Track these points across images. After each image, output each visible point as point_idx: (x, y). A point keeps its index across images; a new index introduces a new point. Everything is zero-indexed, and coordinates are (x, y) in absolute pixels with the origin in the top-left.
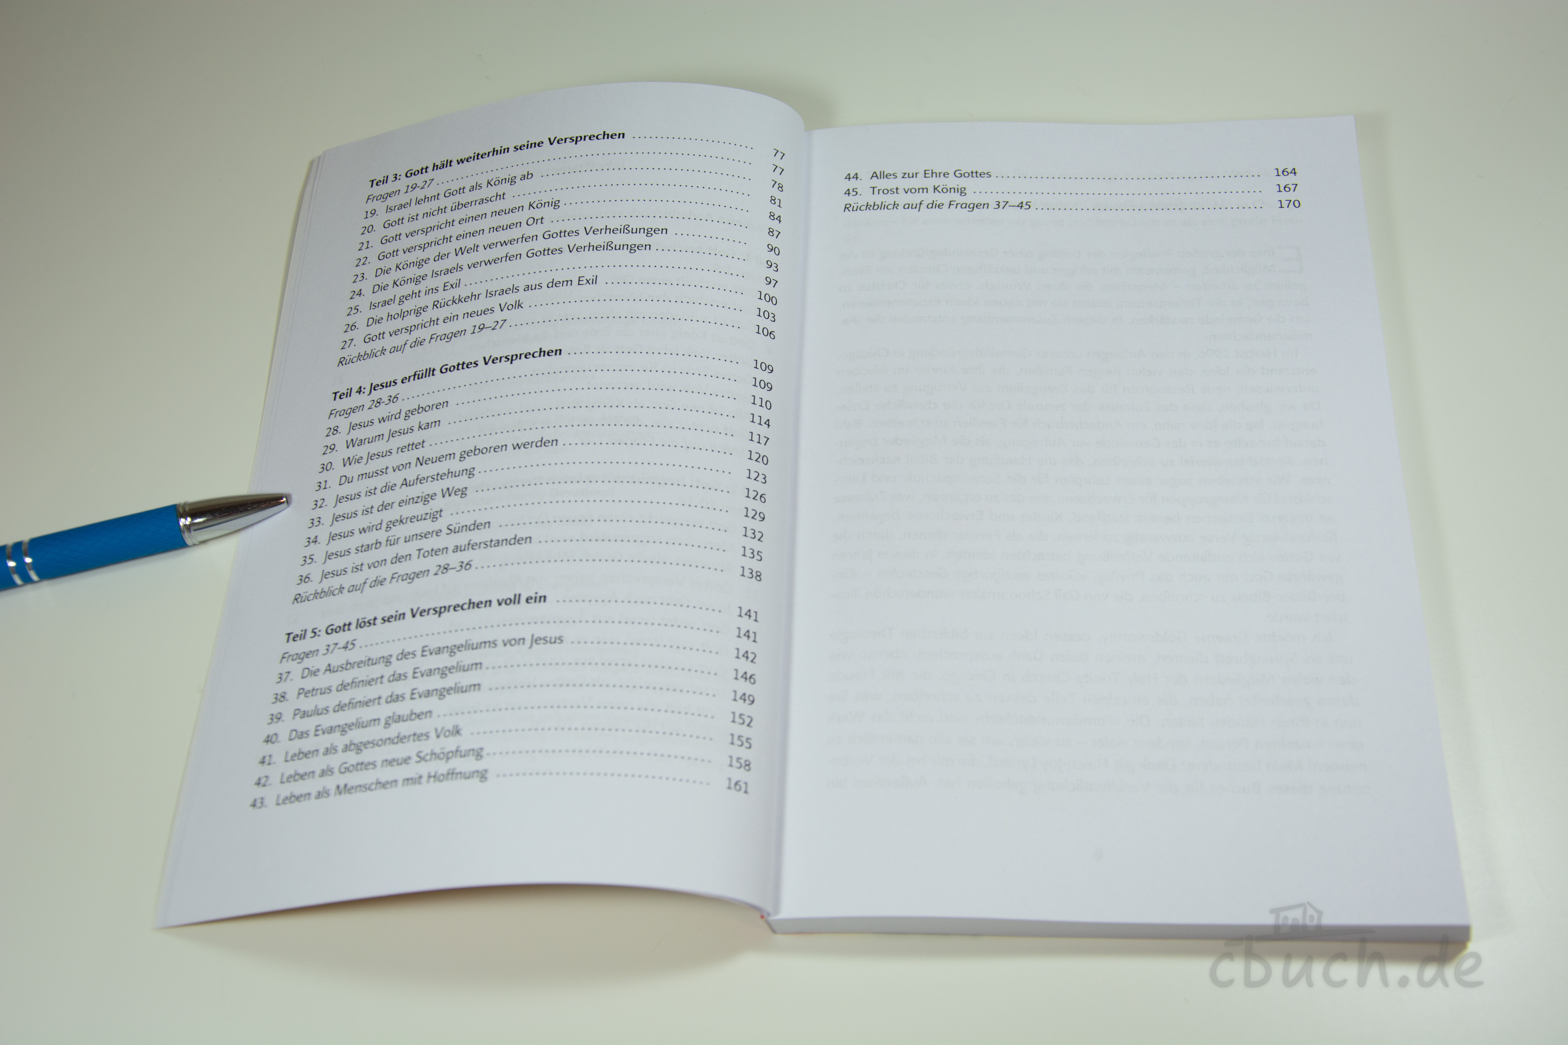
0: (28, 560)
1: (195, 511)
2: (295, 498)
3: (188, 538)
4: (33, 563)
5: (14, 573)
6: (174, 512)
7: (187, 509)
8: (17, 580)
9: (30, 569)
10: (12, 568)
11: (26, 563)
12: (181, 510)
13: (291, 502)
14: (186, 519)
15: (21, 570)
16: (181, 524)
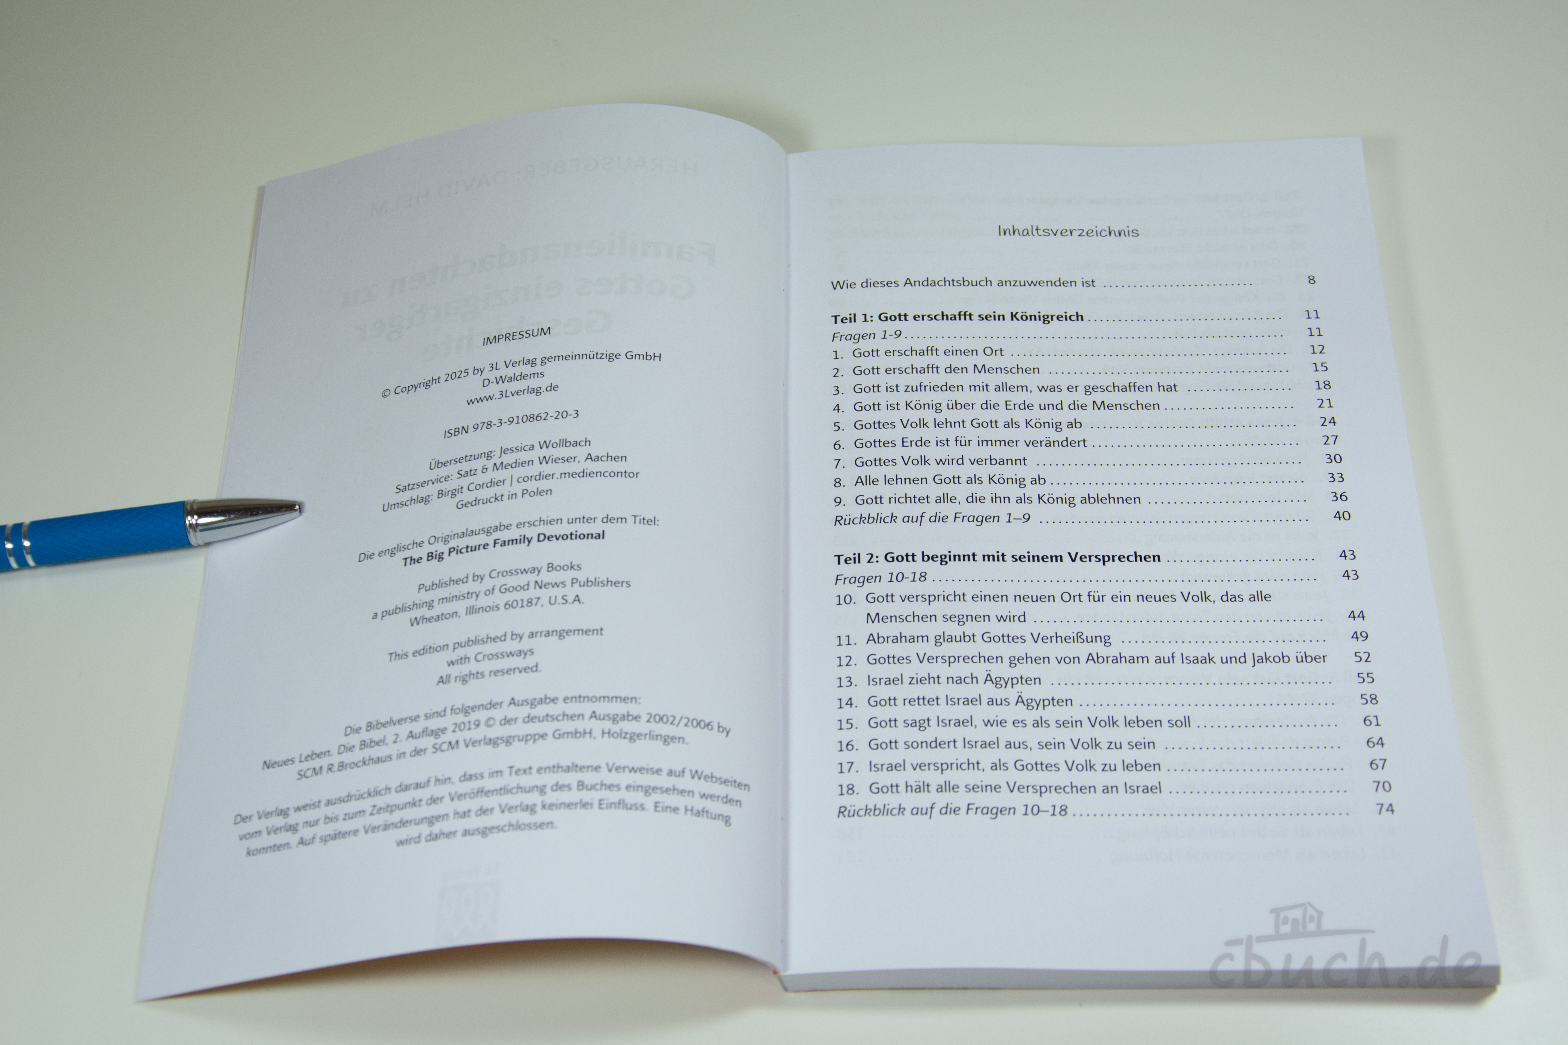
0: (27, 543)
1: (205, 510)
2: (307, 507)
3: (193, 537)
4: (31, 547)
5: (11, 556)
6: (182, 509)
7: (195, 507)
8: (13, 563)
9: (28, 553)
10: (8, 549)
11: (25, 547)
12: (189, 508)
13: (303, 511)
14: (193, 517)
15: (19, 553)
16: (187, 522)
